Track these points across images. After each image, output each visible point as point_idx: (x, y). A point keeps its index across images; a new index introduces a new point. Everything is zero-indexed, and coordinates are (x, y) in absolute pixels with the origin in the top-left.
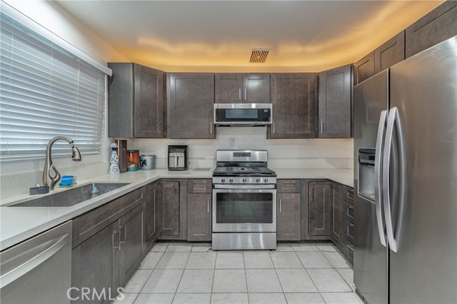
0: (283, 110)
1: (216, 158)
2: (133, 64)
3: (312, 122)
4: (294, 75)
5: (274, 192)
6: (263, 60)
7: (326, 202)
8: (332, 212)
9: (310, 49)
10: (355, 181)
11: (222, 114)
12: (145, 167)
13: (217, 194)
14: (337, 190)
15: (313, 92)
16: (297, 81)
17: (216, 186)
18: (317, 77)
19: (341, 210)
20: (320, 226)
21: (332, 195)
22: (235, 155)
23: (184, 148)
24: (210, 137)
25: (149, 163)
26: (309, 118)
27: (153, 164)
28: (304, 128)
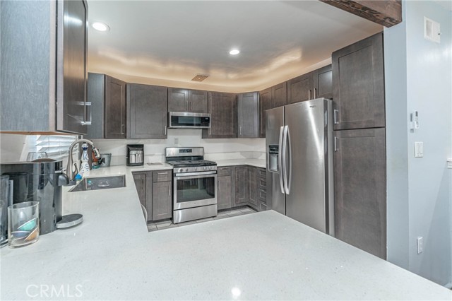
0: (216, 118)
1: (166, 155)
2: (105, 76)
3: (234, 127)
4: (223, 93)
5: (215, 176)
6: (201, 80)
7: (245, 180)
8: (249, 186)
9: (231, 76)
10: (267, 165)
11: (176, 120)
12: (104, 164)
13: (178, 180)
14: (252, 171)
15: (234, 107)
16: (225, 98)
17: (177, 175)
18: (237, 97)
19: (255, 183)
20: (242, 196)
21: (249, 175)
22: (181, 151)
23: (141, 147)
24: (165, 137)
25: (106, 161)
26: (232, 124)
27: (109, 161)
28: (229, 131)
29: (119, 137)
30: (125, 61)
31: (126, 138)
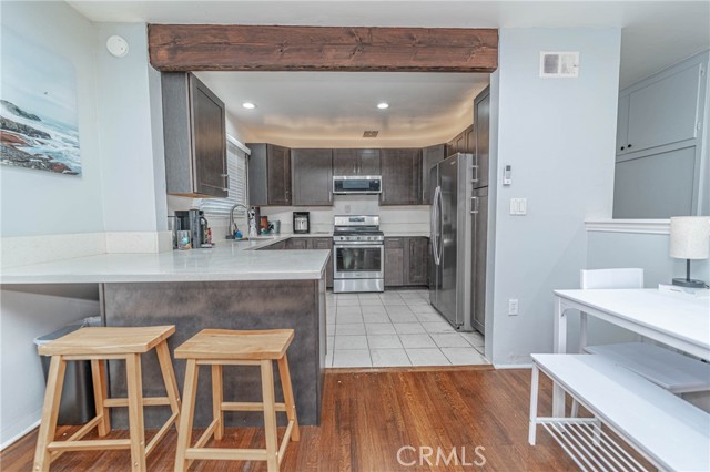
0: (392, 181)
1: (333, 223)
2: (267, 145)
3: (416, 190)
5: (382, 247)
6: (374, 136)
11: (339, 185)
12: (273, 231)
13: (337, 248)
16: (403, 156)
17: (336, 243)
18: (420, 152)
20: (419, 274)
22: (351, 220)
23: (306, 214)
24: (330, 205)
25: (275, 227)
26: (414, 187)
27: (279, 228)
28: (410, 195)
29: (283, 204)
30: (289, 124)
31: (290, 205)
